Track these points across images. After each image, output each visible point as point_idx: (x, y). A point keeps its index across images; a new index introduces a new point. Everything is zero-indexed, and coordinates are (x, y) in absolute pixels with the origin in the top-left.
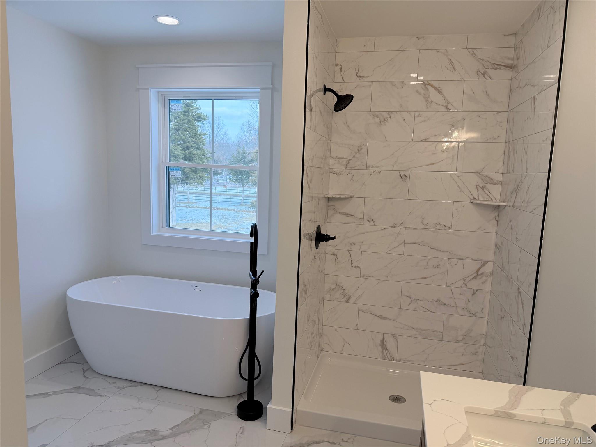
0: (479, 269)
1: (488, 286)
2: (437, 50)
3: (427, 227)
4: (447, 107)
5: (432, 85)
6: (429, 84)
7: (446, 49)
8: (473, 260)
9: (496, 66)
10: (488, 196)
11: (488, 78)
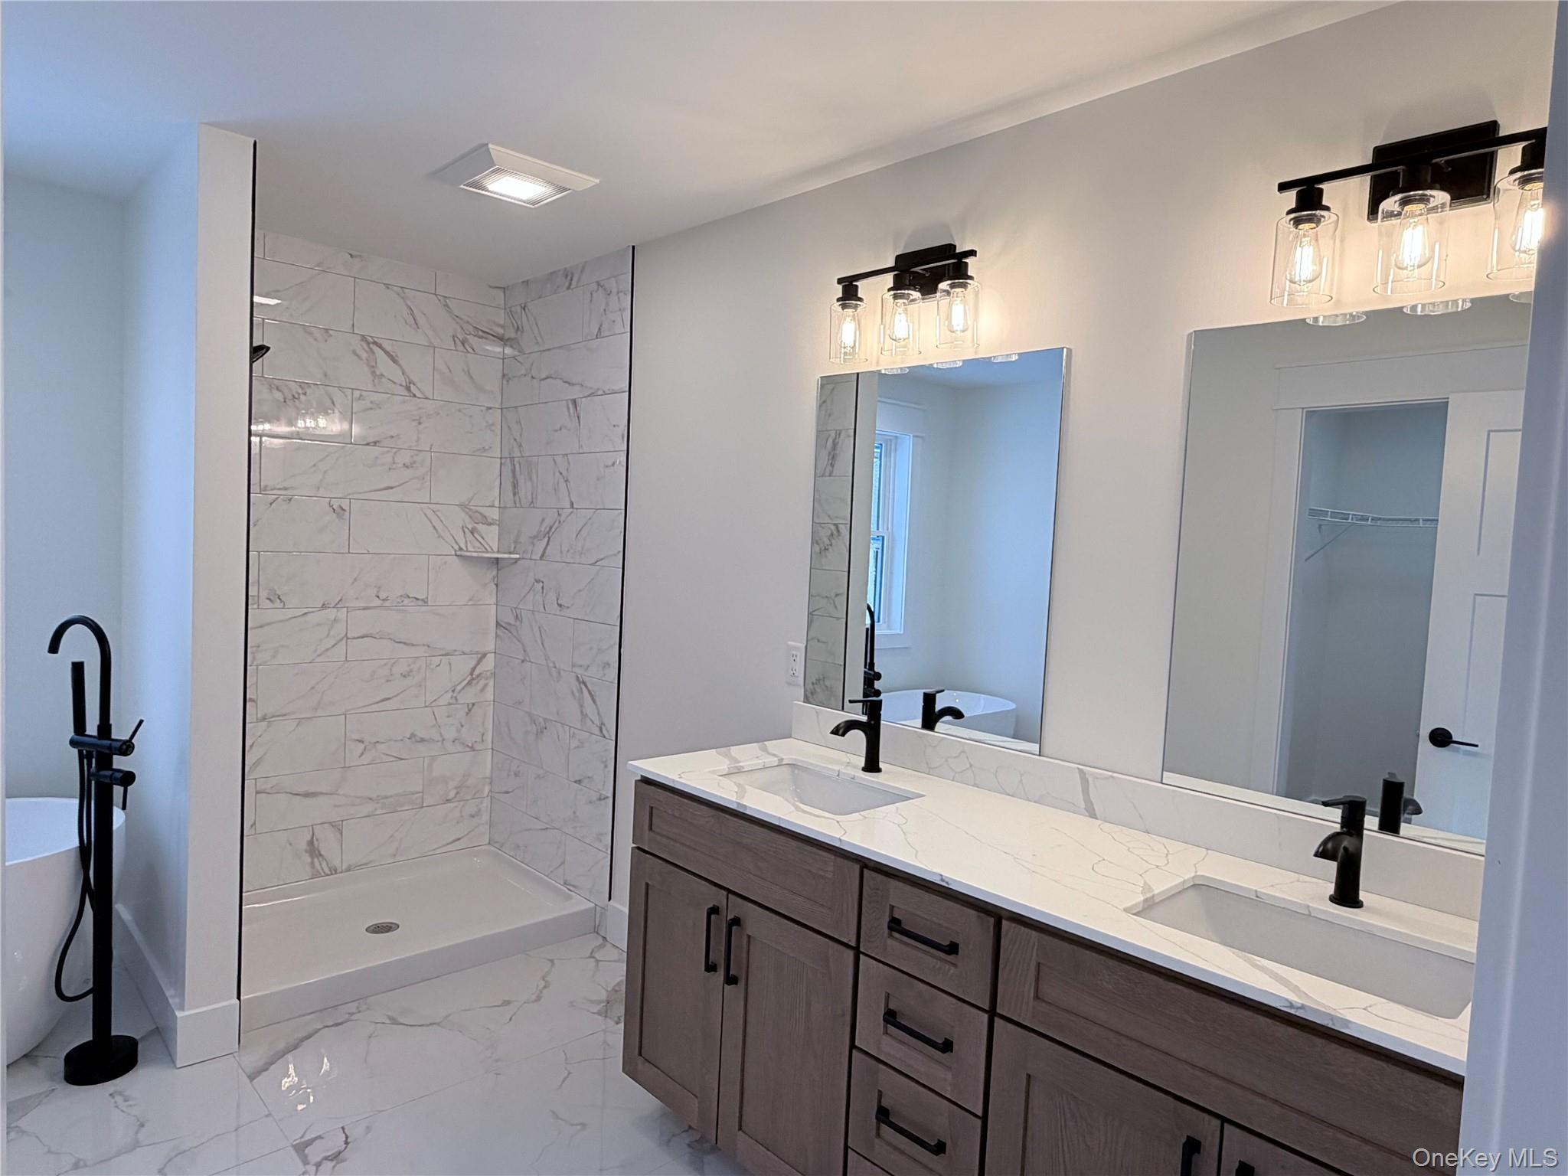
0: (474, 669)
1: (489, 695)
2: (387, 286)
3: (387, 604)
4: (408, 389)
5: (380, 347)
6: (375, 343)
7: (402, 288)
8: (464, 653)
9: (481, 333)
10: (481, 543)
11: (470, 350)
